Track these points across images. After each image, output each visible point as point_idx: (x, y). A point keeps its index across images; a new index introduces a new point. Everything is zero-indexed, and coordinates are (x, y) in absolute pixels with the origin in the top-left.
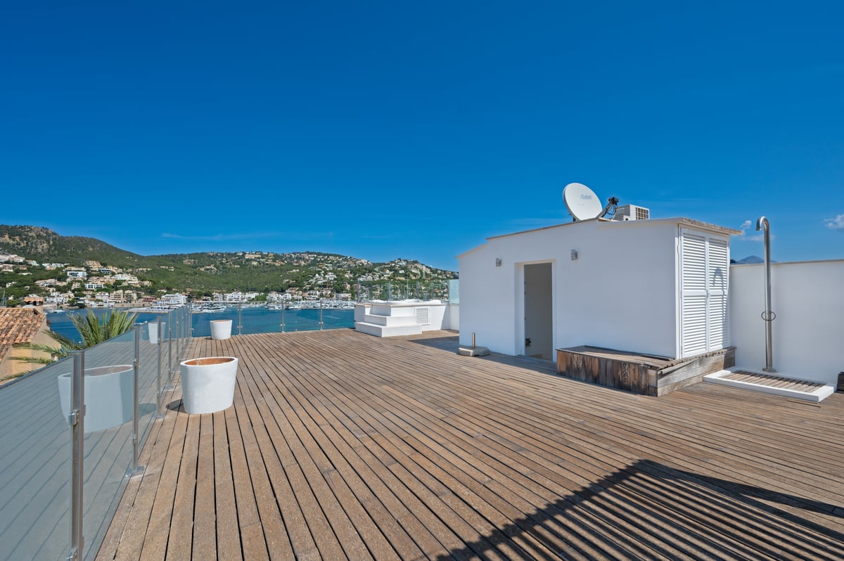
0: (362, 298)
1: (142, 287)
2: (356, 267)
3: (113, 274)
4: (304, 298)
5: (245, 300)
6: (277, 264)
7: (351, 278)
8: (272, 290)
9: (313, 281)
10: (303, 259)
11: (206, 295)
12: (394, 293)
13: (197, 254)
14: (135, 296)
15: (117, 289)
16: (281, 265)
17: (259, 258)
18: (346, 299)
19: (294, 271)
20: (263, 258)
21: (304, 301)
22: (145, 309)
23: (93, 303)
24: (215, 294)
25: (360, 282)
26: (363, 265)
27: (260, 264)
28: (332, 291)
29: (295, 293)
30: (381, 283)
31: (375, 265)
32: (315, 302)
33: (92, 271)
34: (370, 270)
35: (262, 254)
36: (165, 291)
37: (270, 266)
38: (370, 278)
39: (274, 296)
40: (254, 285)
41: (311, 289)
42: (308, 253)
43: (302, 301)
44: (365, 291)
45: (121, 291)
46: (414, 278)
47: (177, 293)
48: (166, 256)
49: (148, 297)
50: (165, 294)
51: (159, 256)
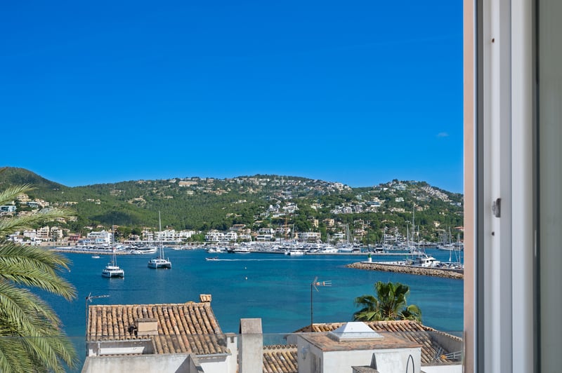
0: (337, 239)
1: (68, 222)
2: (326, 194)
3: (40, 207)
4: (254, 239)
5: (179, 240)
6: (217, 193)
7: (319, 209)
8: (211, 228)
9: (266, 214)
10: (252, 185)
11: (134, 233)
12: (387, 233)
13: (125, 182)
14: (61, 233)
15: (43, 226)
16: (224, 194)
17: (195, 186)
18: (313, 240)
19: (240, 201)
20: (200, 185)
21: (254, 243)
22: (69, 248)
23: (21, 240)
24: (145, 232)
25: (334, 216)
26: (337, 190)
27: (197, 193)
28: (292, 229)
29: (242, 232)
30: (366, 217)
31: (355, 191)
32: (269, 243)
33: (21, 205)
34: (348, 198)
35: (199, 180)
36: (91, 228)
37: (208, 195)
38: (348, 210)
39: (215, 234)
40: (190, 222)
41: (263, 226)
42: (258, 176)
43: (252, 243)
44: (341, 229)
45: (48, 228)
46: (420, 209)
47: (104, 231)
48: (92, 186)
49: (73, 235)
50: (91, 231)
51: (85, 187)
